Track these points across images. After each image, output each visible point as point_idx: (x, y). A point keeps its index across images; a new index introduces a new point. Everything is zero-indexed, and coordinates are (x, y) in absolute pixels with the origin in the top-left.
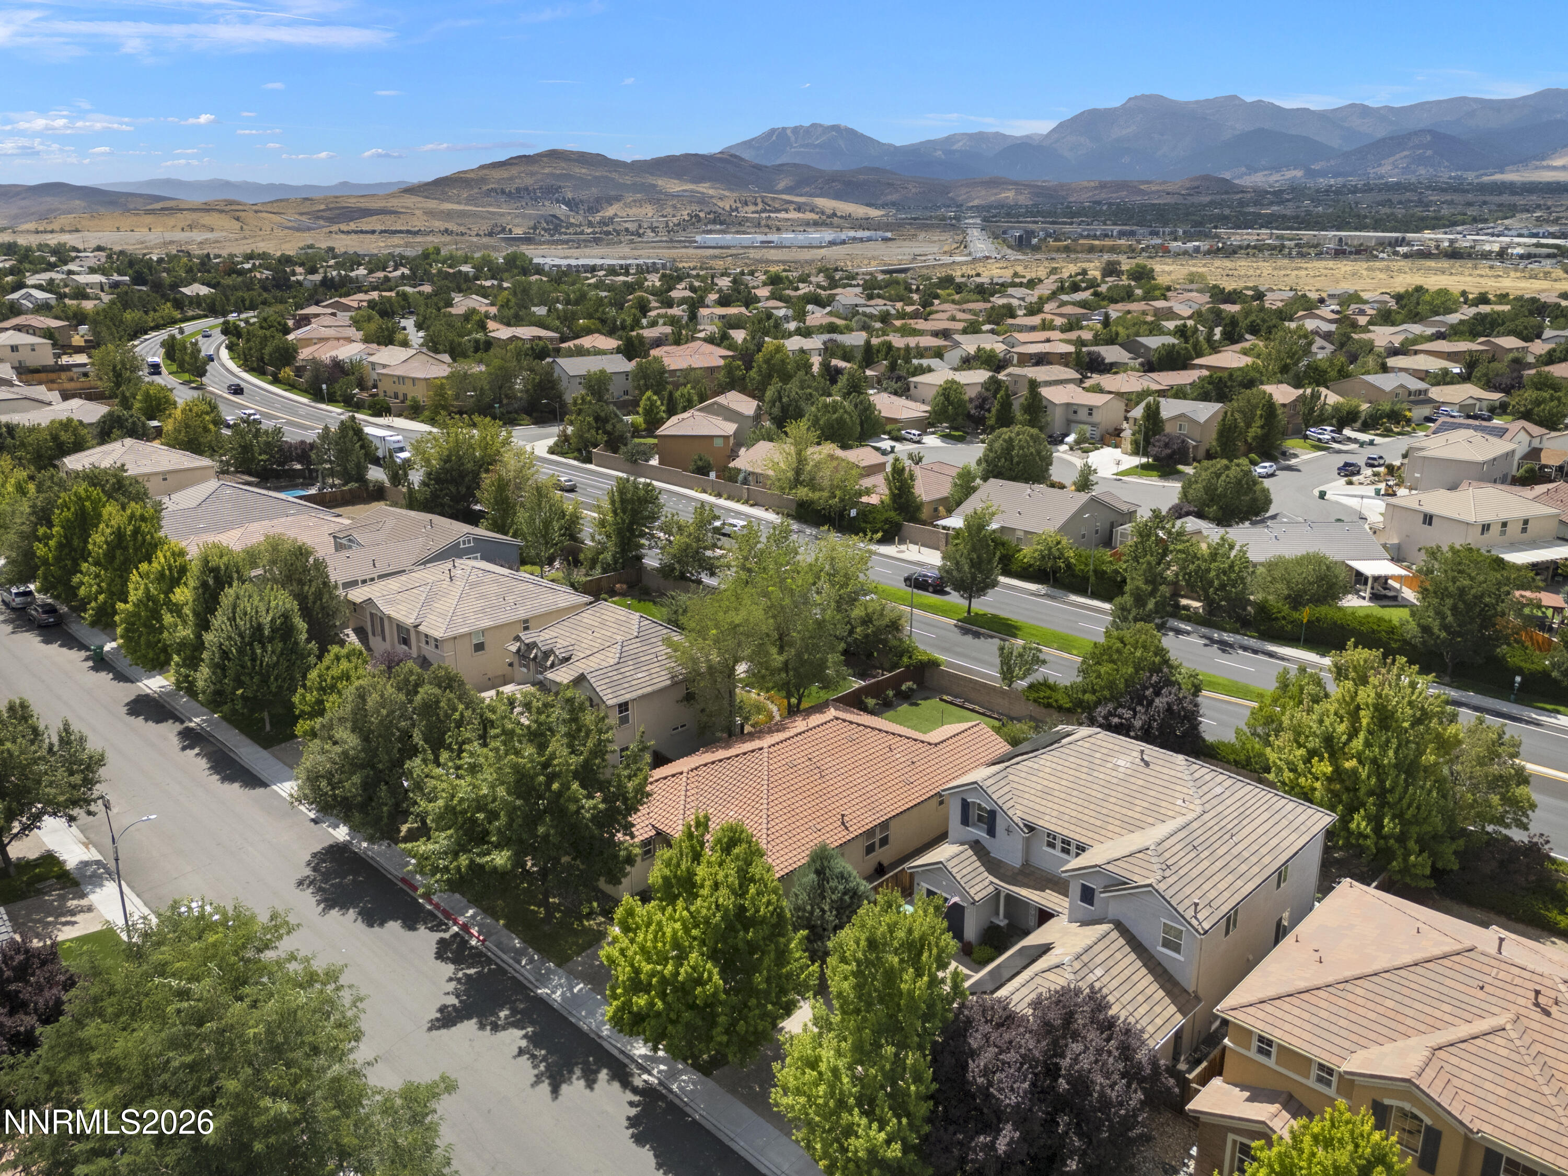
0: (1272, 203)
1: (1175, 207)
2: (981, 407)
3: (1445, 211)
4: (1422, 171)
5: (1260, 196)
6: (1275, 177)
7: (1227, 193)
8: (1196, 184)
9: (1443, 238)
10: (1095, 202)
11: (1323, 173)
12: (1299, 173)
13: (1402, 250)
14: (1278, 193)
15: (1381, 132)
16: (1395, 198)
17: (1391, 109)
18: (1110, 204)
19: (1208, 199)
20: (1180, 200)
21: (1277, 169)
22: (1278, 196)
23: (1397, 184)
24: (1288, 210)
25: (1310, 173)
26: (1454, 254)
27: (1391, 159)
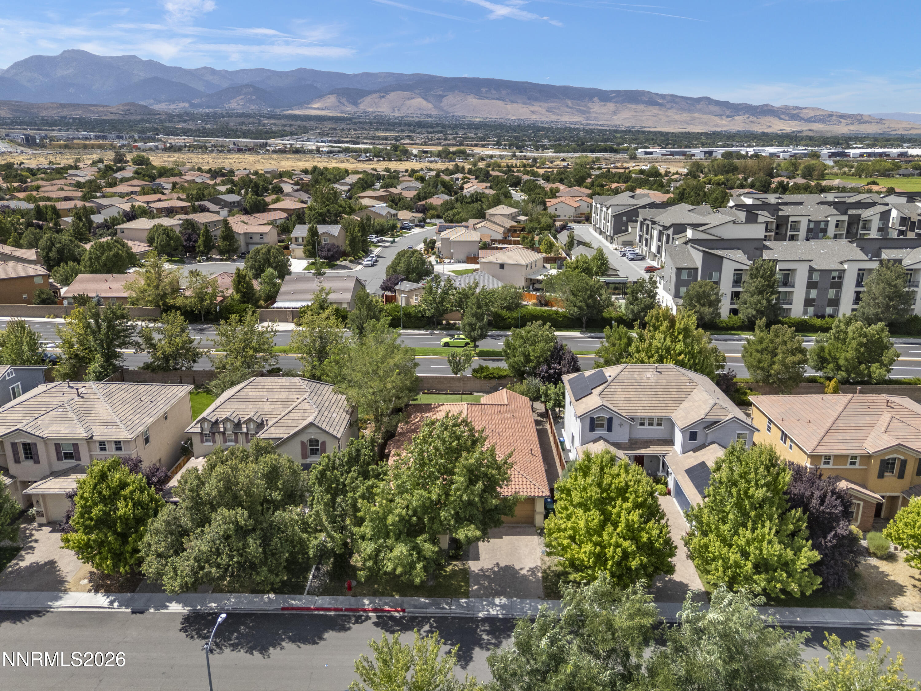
0: (179, 122)
1: (120, 121)
2: (189, 239)
3: (274, 129)
4: (252, 107)
5: (171, 117)
6: (172, 107)
7: (149, 114)
8: (127, 108)
9: (286, 142)
10: (62, 117)
11: (200, 106)
12: (187, 105)
13: (271, 149)
14: (180, 116)
15: (225, 84)
16: (246, 121)
17: (227, 72)
18: (73, 119)
19: (139, 118)
20: (121, 118)
21: (173, 101)
22: (181, 117)
23: (243, 113)
24: (190, 126)
25: (192, 105)
26: (297, 151)
27: (235, 100)
